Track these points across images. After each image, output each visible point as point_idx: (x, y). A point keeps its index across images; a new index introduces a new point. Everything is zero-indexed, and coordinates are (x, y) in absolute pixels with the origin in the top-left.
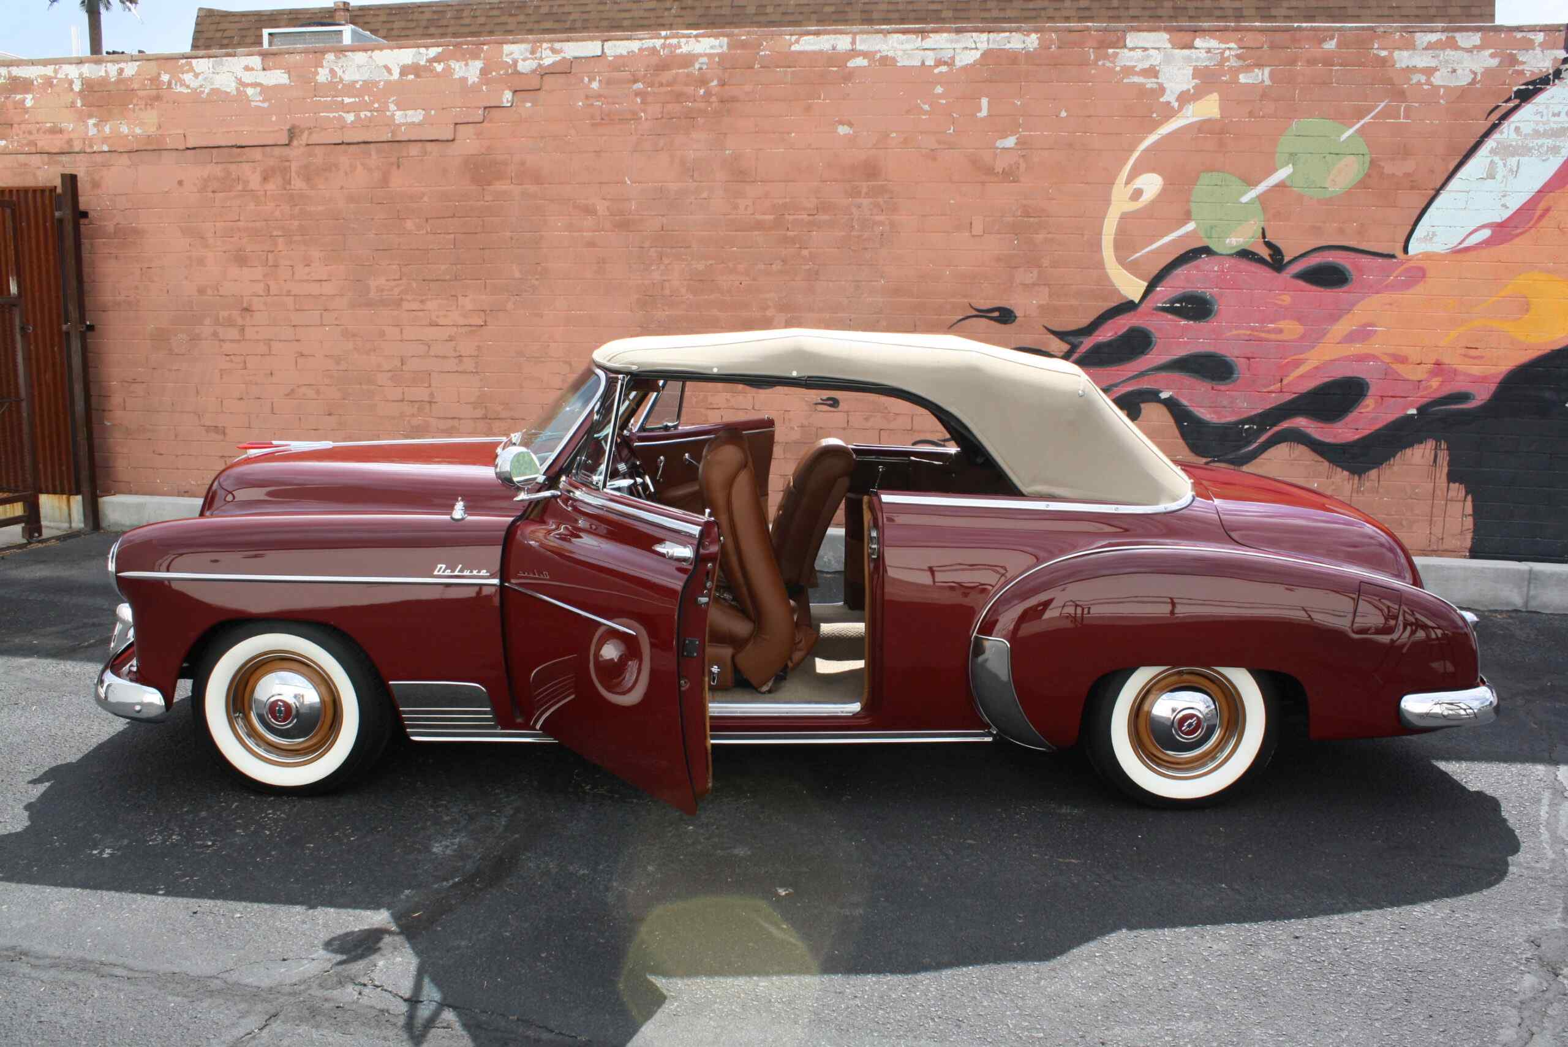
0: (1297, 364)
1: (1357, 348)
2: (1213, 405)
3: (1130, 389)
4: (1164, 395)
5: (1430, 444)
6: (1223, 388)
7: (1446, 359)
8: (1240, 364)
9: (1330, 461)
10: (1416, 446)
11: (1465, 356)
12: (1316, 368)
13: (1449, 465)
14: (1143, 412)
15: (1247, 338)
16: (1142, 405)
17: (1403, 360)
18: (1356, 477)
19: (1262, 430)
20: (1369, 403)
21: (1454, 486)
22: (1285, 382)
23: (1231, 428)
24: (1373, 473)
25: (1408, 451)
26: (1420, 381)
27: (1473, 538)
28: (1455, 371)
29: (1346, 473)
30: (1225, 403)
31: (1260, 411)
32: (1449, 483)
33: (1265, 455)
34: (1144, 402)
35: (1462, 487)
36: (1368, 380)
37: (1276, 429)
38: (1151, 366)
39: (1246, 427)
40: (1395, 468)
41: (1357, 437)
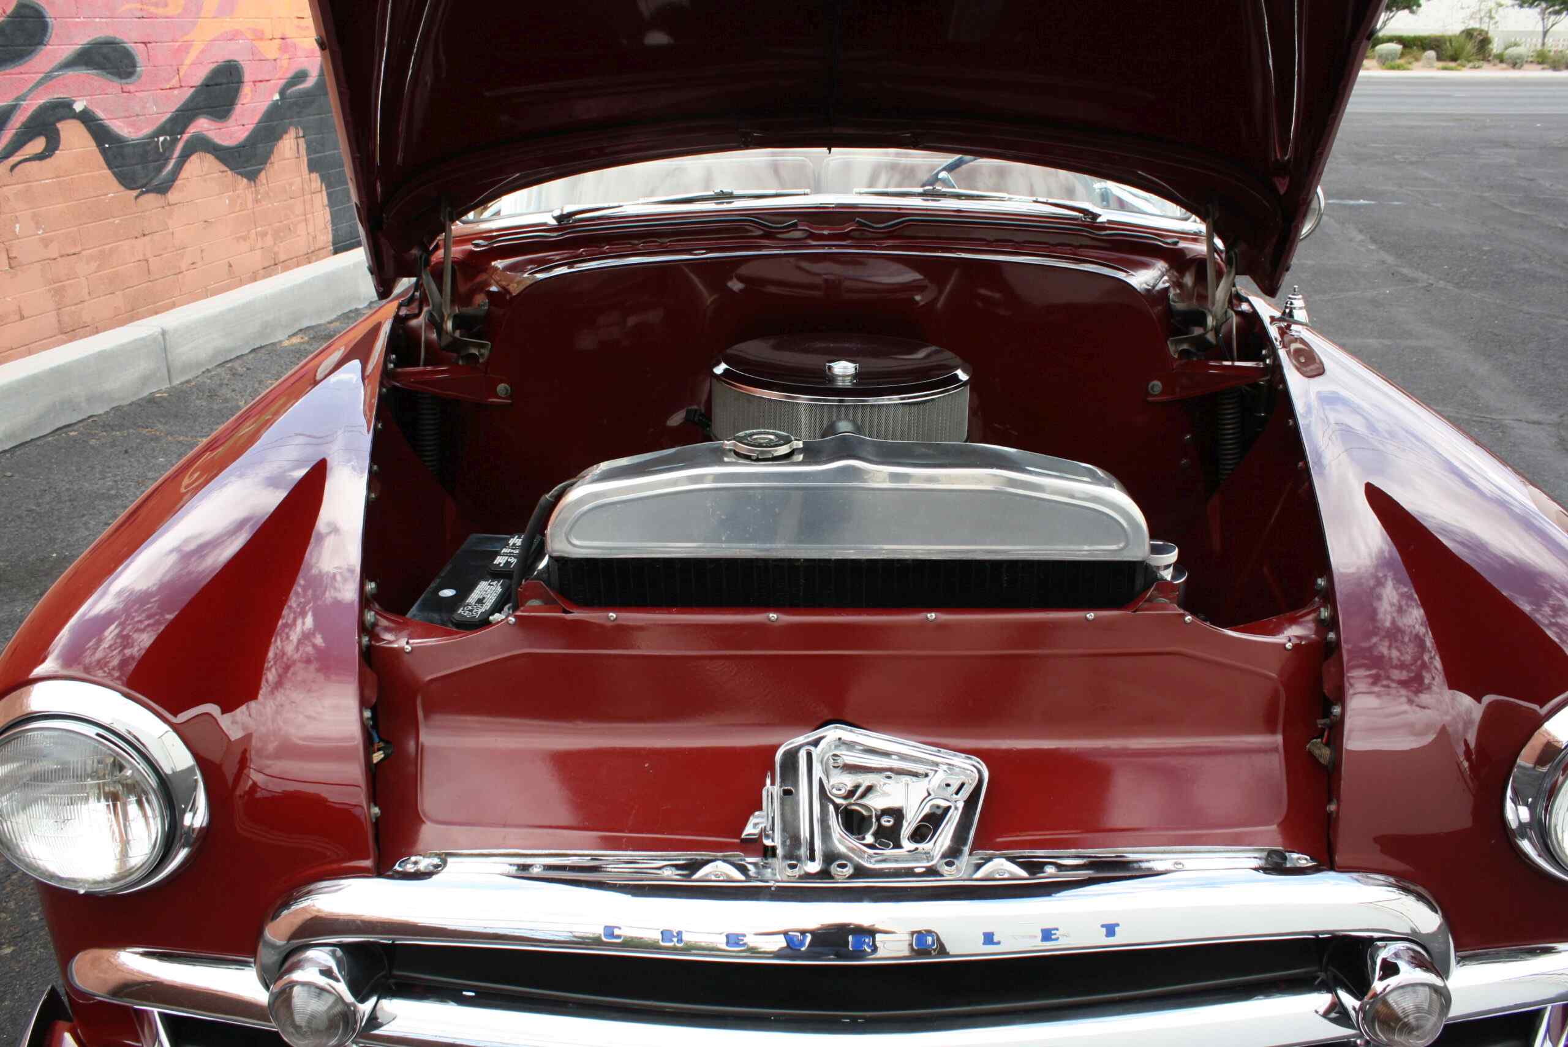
0: (186, 47)
1: (228, 24)
2: (127, 114)
3: (42, 102)
4: (78, 107)
5: (292, 132)
6: (132, 88)
7: (288, 34)
8: (139, 52)
9: (231, 169)
10: (285, 137)
11: (298, 27)
12: (203, 51)
13: (308, 155)
14: (62, 134)
15: (139, 14)
16: (59, 125)
17: (259, 36)
18: (252, 183)
19: (175, 141)
20: (247, 90)
21: (315, 176)
22: (182, 73)
23: (148, 144)
24: (263, 174)
25: (281, 143)
26: (275, 60)
27: (332, 230)
28: (295, 46)
29: (245, 180)
30: (138, 109)
31: (168, 115)
32: (309, 174)
33: (183, 174)
34: (59, 120)
35: (317, 175)
36: (242, 63)
37: (186, 136)
38: (55, 63)
39: (161, 139)
40: (276, 166)
41: (246, 134)
